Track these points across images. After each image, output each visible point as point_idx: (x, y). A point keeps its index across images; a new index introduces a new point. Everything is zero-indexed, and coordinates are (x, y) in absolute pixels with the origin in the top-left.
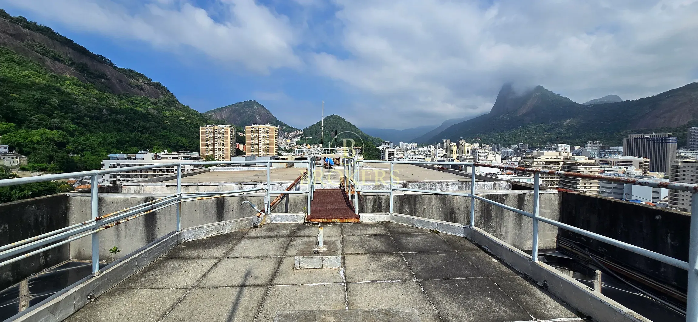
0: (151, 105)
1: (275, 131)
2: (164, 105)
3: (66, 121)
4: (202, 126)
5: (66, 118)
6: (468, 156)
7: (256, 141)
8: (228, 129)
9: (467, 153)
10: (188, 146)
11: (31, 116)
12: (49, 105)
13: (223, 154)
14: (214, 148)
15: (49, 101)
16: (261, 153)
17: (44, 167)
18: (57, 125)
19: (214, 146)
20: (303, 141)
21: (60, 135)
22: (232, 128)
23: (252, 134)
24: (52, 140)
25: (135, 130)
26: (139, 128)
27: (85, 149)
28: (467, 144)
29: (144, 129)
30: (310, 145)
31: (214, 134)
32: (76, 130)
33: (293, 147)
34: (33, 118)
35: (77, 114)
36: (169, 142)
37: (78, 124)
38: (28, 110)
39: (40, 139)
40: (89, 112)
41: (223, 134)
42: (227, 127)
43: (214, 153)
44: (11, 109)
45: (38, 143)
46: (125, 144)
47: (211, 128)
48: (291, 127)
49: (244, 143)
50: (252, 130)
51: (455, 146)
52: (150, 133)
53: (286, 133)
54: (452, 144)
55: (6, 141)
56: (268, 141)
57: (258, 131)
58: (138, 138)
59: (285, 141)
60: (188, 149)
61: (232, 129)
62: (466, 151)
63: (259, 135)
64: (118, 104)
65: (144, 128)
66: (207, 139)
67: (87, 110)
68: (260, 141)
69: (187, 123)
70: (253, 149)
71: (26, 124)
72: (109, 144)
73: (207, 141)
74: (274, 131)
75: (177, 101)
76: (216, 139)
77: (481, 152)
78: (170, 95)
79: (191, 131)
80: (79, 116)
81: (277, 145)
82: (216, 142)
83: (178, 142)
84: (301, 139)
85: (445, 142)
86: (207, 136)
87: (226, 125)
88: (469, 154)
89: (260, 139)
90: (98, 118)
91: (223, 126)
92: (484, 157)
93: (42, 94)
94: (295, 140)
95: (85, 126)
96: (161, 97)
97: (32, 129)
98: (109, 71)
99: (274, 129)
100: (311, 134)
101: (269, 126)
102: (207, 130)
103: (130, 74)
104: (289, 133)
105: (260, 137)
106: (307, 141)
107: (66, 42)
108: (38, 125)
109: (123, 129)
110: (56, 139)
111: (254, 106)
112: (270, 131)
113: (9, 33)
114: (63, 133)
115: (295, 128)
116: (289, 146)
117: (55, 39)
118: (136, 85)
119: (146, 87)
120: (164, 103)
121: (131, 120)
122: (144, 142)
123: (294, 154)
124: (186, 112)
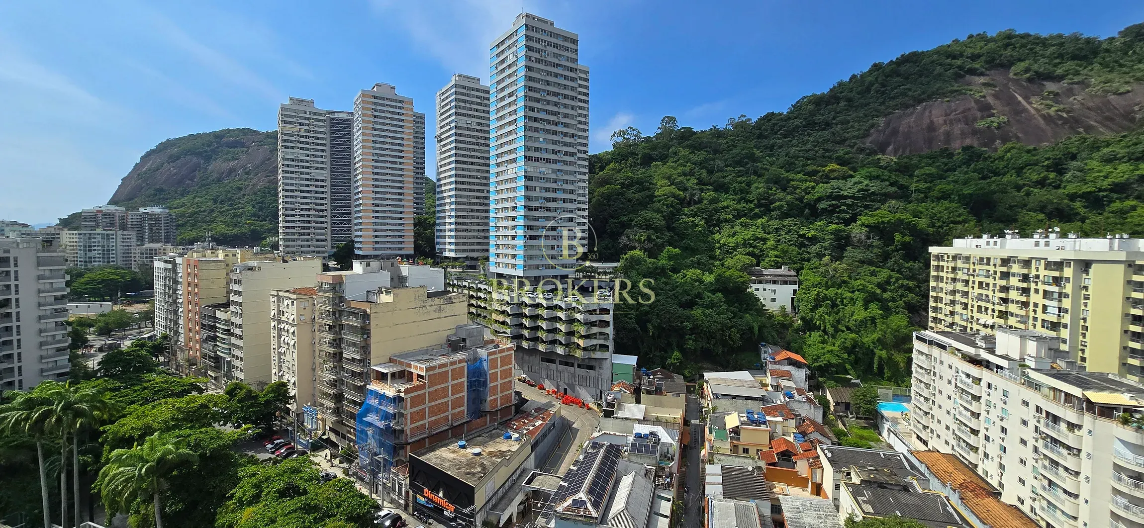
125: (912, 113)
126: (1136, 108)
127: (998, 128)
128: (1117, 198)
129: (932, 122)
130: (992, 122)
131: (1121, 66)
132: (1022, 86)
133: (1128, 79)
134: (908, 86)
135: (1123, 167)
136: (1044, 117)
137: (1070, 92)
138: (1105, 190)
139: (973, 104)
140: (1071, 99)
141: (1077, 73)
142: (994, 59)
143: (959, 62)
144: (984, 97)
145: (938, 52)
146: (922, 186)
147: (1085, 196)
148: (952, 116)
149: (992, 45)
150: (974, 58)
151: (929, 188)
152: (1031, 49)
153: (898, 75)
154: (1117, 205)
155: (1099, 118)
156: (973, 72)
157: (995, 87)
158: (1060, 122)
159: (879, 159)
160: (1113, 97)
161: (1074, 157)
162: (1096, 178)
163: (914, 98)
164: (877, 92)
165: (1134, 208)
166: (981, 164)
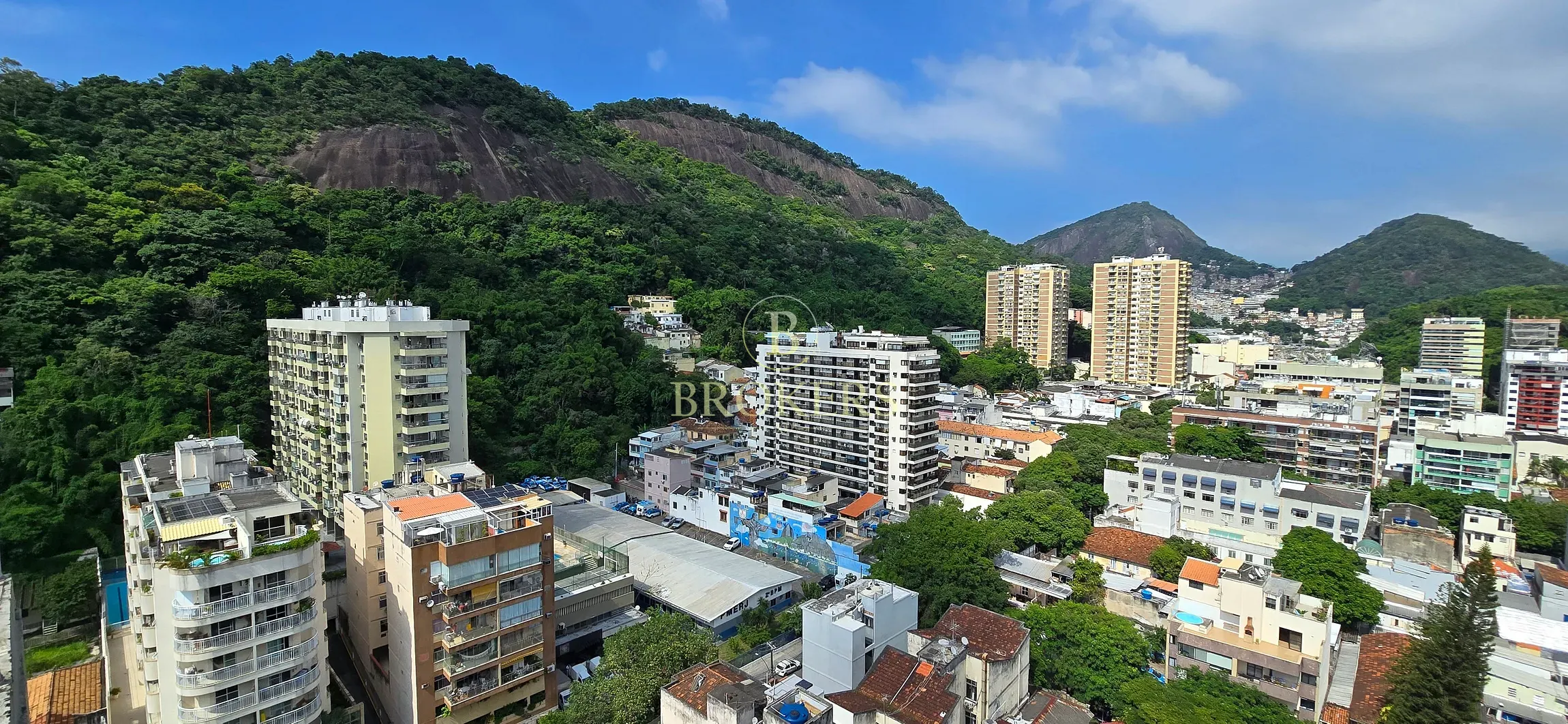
0: (910, 233)
1: (1181, 272)
2: (932, 232)
3: (763, 272)
4: (992, 269)
5: (762, 267)
7: (1120, 302)
8: (1048, 275)
10: (959, 316)
11: (717, 266)
12: (745, 246)
13: (1035, 336)
14: (1016, 322)
15: (747, 240)
16: (1136, 334)
17: (717, 351)
18: (747, 280)
19: (1016, 316)
20: (1288, 301)
21: (747, 296)
22: (1059, 270)
23: (1112, 283)
24: (735, 305)
25: (868, 284)
26: (874, 281)
29: (882, 282)
30: (1316, 311)
31: (1016, 288)
32: (774, 287)
33: (1254, 317)
34: (719, 269)
35: (780, 259)
36: (923, 306)
37: (779, 276)
38: (716, 257)
39: (719, 304)
40: (801, 255)
41: (1037, 286)
42: (1049, 269)
43: (1015, 333)
44: (692, 256)
45: (716, 311)
46: (843, 311)
47: (1010, 272)
48: (1250, 264)
49: (1088, 308)
50: (1112, 274)
52: (892, 290)
53: (1234, 281)
55: (680, 309)
56: (1155, 302)
57: (1130, 276)
58: (866, 300)
59: (1228, 303)
60: (960, 321)
61: (1060, 273)
63: (1130, 287)
64: (848, 238)
65: (883, 279)
66: (1001, 299)
67: (797, 251)
68: (1132, 303)
69: (972, 265)
70: (1112, 324)
71: (709, 280)
73: (1000, 304)
74: (1177, 273)
75: (960, 222)
76: (1021, 298)
78: (949, 211)
79: (974, 282)
80: (783, 262)
81: (1187, 312)
82: (1020, 307)
83: (940, 307)
84: (1281, 294)
86: (1001, 293)
87: (1046, 265)
89: (1133, 296)
90: (811, 265)
91: (1037, 267)
93: (739, 230)
94: (1262, 298)
95: (787, 280)
96: (930, 216)
97: (714, 287)
98: (849, 180)
99: (1177, 266)
100: (1320, 280)
101: (1165, 260)
102: (1001, 278)
103: (882, 178)
104: (1244, 280)
105: (1133, 290)
106: (1303, 300)
107: (794, 141)
108: (725, 281)
109: (848, 282)
110: (740, 304)
111: (1141, 217)
112: (1163, 274)
113: (729, 142)
114: (752, 292)
115: (1264, 266)
116: (1241, 315)
117: (780, 139)
118: (889, 199)
119: (906, 200)
120: (935, 228)
121: (865, 264)
122: (877, 308)
123: (1256, 339)
124: (975, 244)
125: (356, 136)
127: (461, 175)
128: (546, 266)
129: (384, 152)
130: (455, 167)
131: (579, 136)
132: (493, 132)
133: (580, 151)
134: (358, 96)
135: (554, 235)
136: (505, 171)
137: (535, 151)
138: (538, 257)
139: (436, 141)
140: (535, 158)
141: (542, 133)
142: (466, 94)
143: (427, 84)
144: (450, 134)
145: (403, 62)
146: (345, 234)
147: (521, 261)
148: (410, 150)
149: (466, 76)
150: (446, 84)
151: (354, 239)
152: (507, 95)
153: (347, 77)
154: (544, 273)
155: (552, 184)
156: (442, 101)
157: (463, 125)
158: (520, 181)
159: (291, 189)
160: (566, 164)
161: (519, 220)
162: (532, 244)
163: (364, 115)
164: (312, 91)
166: (427, 215)
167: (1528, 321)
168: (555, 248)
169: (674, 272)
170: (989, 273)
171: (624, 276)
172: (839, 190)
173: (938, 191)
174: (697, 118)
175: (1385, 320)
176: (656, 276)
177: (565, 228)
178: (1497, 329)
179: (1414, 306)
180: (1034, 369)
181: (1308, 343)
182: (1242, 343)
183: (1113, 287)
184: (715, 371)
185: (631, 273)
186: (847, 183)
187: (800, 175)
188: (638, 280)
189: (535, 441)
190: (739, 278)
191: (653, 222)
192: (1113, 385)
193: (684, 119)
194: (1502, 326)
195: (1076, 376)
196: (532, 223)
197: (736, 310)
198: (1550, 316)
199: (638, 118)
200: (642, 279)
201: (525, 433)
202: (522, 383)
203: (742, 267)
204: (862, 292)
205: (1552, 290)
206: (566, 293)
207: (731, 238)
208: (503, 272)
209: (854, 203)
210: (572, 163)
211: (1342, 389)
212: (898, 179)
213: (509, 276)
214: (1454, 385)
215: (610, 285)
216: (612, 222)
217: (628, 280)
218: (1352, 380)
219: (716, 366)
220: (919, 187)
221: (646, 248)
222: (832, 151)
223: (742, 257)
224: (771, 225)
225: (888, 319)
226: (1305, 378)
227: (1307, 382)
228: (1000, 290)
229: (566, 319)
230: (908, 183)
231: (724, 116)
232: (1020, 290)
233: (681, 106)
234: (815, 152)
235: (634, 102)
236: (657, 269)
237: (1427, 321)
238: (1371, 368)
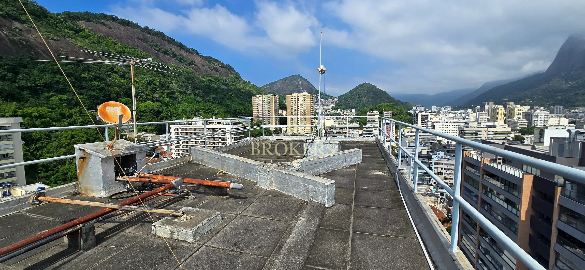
0: (223, 82)
1: (311, 98)
2: (231, 81)
3: (163, 95)
4: (254, 96)
5: (163, 93)
6: (520, 120)
7: (295, 107)
8: (272, 98)
9: (517, 116)
11: (142, 93)
12: (154, 84)
13: (269, 119)
15: (154, 81)
16: (299, 118)
17: (146, 129)
18: (157, 98)
19: (263, 112)
20: (337, 107)
21: (158, 105)
22: (276, 97)
23: (292, 101)
24: (153, 109)
25: (208, 100)
26: (211, 99)
27: (173, 116)
28: (519, 106)
29: (214, 100)
30: (344, 110)
31: (263, 103)
32: (169, 102)
33: (329, 112)
34: (143, 94)
35: (170, 90)
36: (230, 109)
37: (171, 97)
38: (141, 89)
39: (145, 108)
40: (179, 89)
41: (269, 102)
43: (263, 118)
45: (144, 112)
46: (200, 111)
47: (260, 97)
48: (327, 95)
49: (285, 109)
50: (292, 98)
51: (501, 109)
52: (218, 103)
53: (324, 101)
54: (497, 106)
56: (304, 107)
57: (297, 99)
58: (208, 107)
59: (323, 107)
60: (244, 114)
62: (517, 114)
63: (297, 102)
64: (199, 82)
65: (214, 99)
66: (258, 106)
67: (178, 87)
68: (298, 108)
69: (247, 94)
70: (293, 115)
72: (189, 112)
73: (257, 108)
74: (310, 98)
75: (240, 78)
76: (264, 106)
77: (539, 115)
78: (236, 74)
79: (248, 100)
80: (172, 91)
81: (313, 111)
82: (264, 109)
83: (236, 109)
84: (336, 105)
85: (486, 104)
86: (258, 104)
87: (272, 95)
88: (521, 118)
89: (298, 106)
90: (185, 93)
91: (269, 95)
92: (543, 121)
93: (150, 77)
94: (331, 106)
95: (176, 98)
96: (230, 75)
97: (142, 101)
98: (196, 59)
99: (310, 96)
100: (345, 100)
101: (306, 94)
102: (257, 99)
103: (210, 60)
104: (326, 100)
105: (298, 103)
106: (341, 106)
107: (171, 41)
108: (146, 99)
109: (200, 100)
110: (155, 109)
111: (298, 79)
112: (306, 99)
113: (140, 38)
114: (160, 104)
115: (331, 96)
116: (326, 111)
117: (165, 39)
118: (213, 68)
119: (220, 69)
120: (232, 80)
121: (206, 93)
122: (213, 110)
123: (330, 118)
124: (246, 86)
126: (61, 49)
128: (46, 91)
131: (57, 27)
133: (58, 34)
135: (49, 75)
136: (10, 40)
137: (29, 31)
138: (39, 86)
140: (30, 35)
147: (29, 88)
154: (46, 94)
160: (51, 40)
161: (25, 67)
162: (36, 79)
165: (53, 96)
167: (387, 112)
168: (51, 82)
169: (121, 95)
170: (253, 97)
171: (94, 96)
172: (192, 63)
173: (232, 66)
174: (123, 25)
175: (359, 112)
176: (111, 96)
177: (56, 72)
178: (381, 114)
179: (365, 109)
180: (270, 130)
181: (342, 119)
182: (327, 120)
183: (292, 102)
184: (147, 137)
185: (98, 95)
186: (196, 61)
187: (175, 56)
188: (102, 98)
189: (54, 175)
190: (153, 98)
191: (107, 72)
192: (294, 134)
193: (116, 25)
194: (382, 113)
195: (283, 132)
196: (34, 68)
197: (153, 111)
198: (390, 111)
199: (90, 21)
200: (104, 97)
201: (47, 171)
202: (42, 148)
203: (154, 93)
204: (207, 104)
205: (391, 104)
206: (62, 104)
207: (147, 80)
208: (18, 93)
209: (199, 68)
210: (54, 40)
211: (352, 131)
212: (216, 60)
213: (22, 95)
214: (374, 129)
215: (87, 100)
216: (83, 71)
217: (96, 98)
218: (353, 129)
219: (146, 135)
220: (225, 64)
221: (105, 84)
222: (188, 47)
223: (153, 89)
224: (165, 76)
225: (218, 114)
226: (343, 129)
227: (343, 130)
228: (257, 103)
229: (63, 116)
230: (220, 62)
231: (137, 26)
232: (264, 103)
233: (115, 19)
234: (181, 46)
235: (87, 13)
236: (111, 93)
237: (368, 112)
238: (356, 125)
